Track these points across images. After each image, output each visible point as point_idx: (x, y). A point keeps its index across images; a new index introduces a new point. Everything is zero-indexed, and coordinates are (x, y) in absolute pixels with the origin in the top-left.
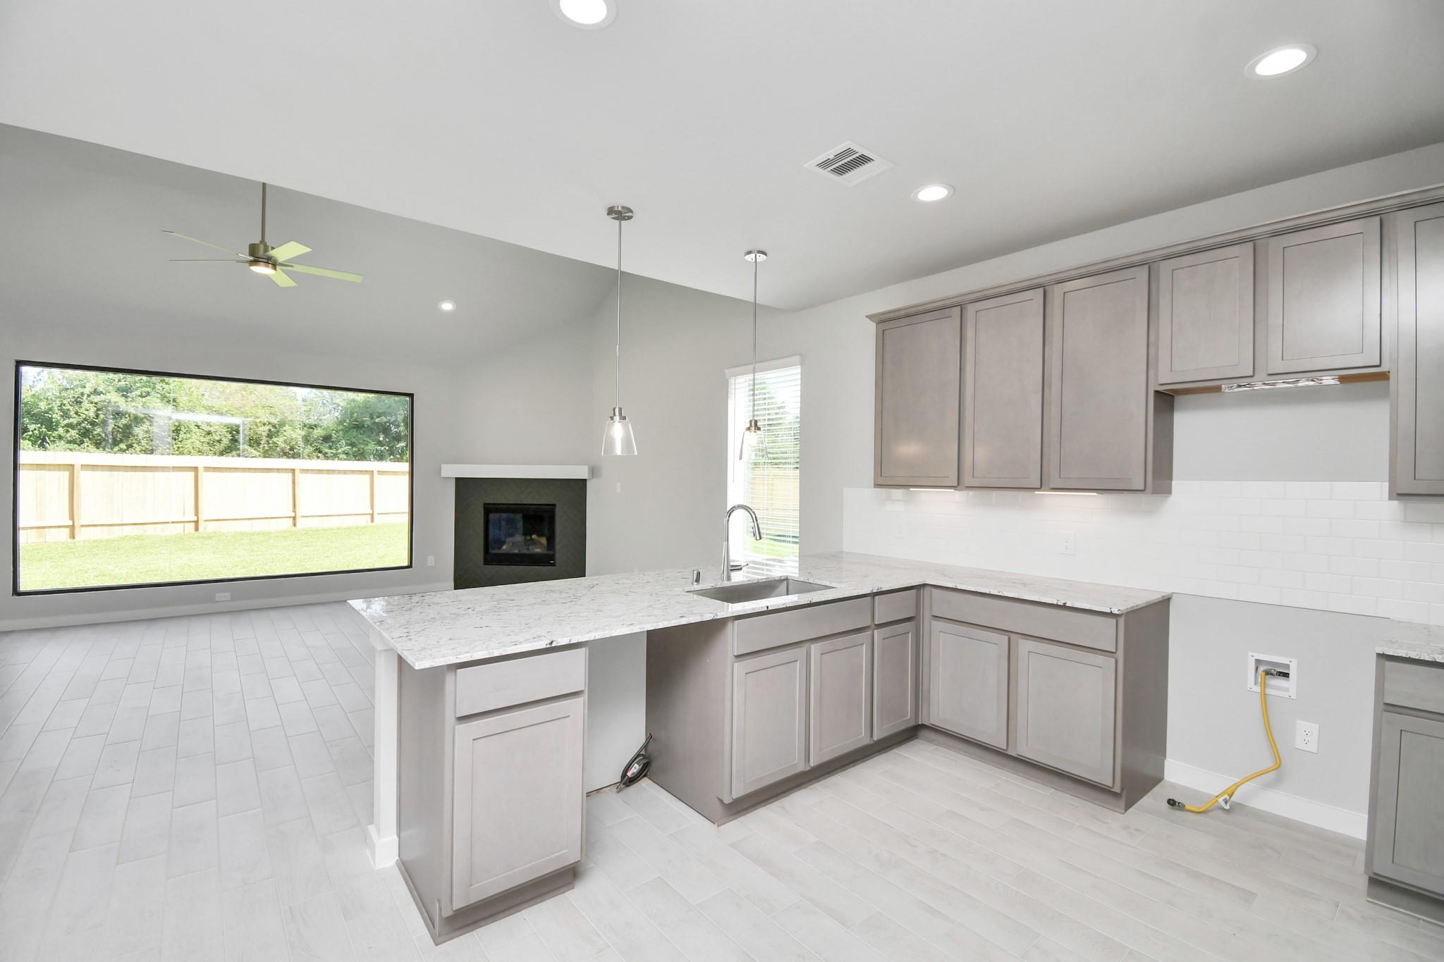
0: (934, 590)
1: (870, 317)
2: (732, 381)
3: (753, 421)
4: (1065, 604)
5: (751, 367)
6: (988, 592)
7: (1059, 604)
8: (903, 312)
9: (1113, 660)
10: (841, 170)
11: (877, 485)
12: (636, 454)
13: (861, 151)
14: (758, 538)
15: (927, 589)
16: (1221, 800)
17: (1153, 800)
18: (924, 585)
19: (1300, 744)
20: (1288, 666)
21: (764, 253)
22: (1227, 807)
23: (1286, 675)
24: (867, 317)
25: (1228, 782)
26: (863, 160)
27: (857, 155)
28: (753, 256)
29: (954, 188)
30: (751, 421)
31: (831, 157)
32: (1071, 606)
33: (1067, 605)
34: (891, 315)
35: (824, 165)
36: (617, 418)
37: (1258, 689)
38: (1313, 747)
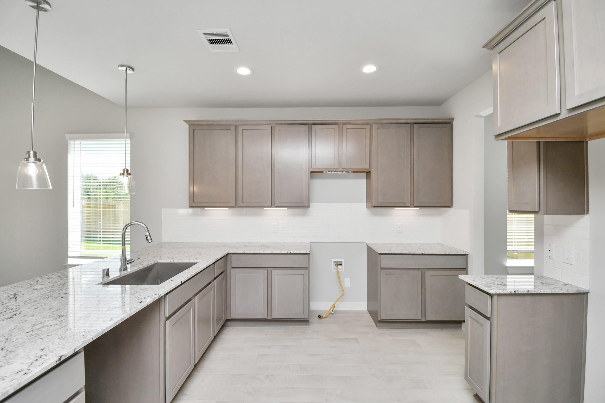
0: (232, 255)
1: (186, 121)
2: (71, 142)
3: (126, 170)
4: (290, 252)
5: (123, 135)
6: (259, 252)
7: (288, 253)
8: (205, 123)
9: (307, 270)
10: (212, 42)
11: (191, 207)
12: (51, 188)
13: (230, 37)
14: (150, 241)
15: (229, 255)
16: (331, 311)
17: (314, 319)
18: (229, 253)
19: (346, 286)
20: (342, 261)
21: (133, 69)
22: (333, 312)
23: (341, 264)
24: (184, 121)
25: (332, 303)
26: (228, 41)
27: (227, 38)
28: (124, 68)
29: (253, 71)
30: (124, 170)
31: (215, 33)
32: (293, 253)
33: (291, 253)
34: (199, 123)
35: (206, 35)
36: (32, 159)
37: (336, 271)
38: (349, 286)
